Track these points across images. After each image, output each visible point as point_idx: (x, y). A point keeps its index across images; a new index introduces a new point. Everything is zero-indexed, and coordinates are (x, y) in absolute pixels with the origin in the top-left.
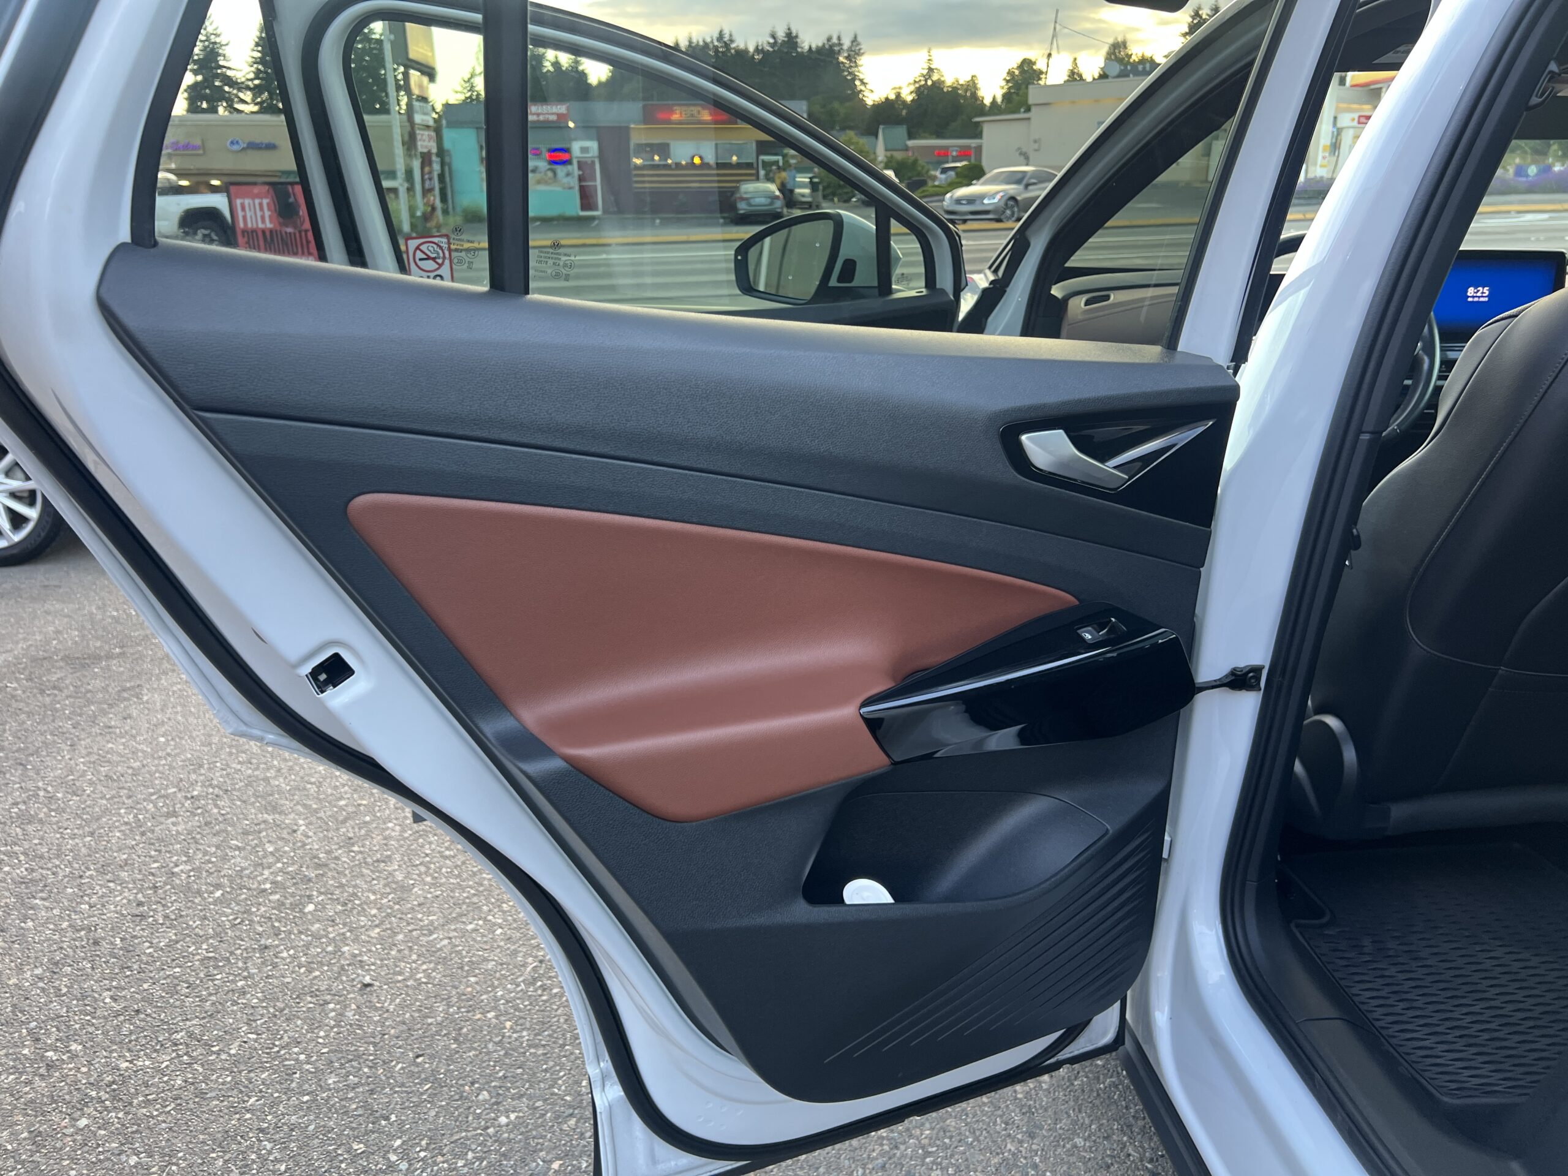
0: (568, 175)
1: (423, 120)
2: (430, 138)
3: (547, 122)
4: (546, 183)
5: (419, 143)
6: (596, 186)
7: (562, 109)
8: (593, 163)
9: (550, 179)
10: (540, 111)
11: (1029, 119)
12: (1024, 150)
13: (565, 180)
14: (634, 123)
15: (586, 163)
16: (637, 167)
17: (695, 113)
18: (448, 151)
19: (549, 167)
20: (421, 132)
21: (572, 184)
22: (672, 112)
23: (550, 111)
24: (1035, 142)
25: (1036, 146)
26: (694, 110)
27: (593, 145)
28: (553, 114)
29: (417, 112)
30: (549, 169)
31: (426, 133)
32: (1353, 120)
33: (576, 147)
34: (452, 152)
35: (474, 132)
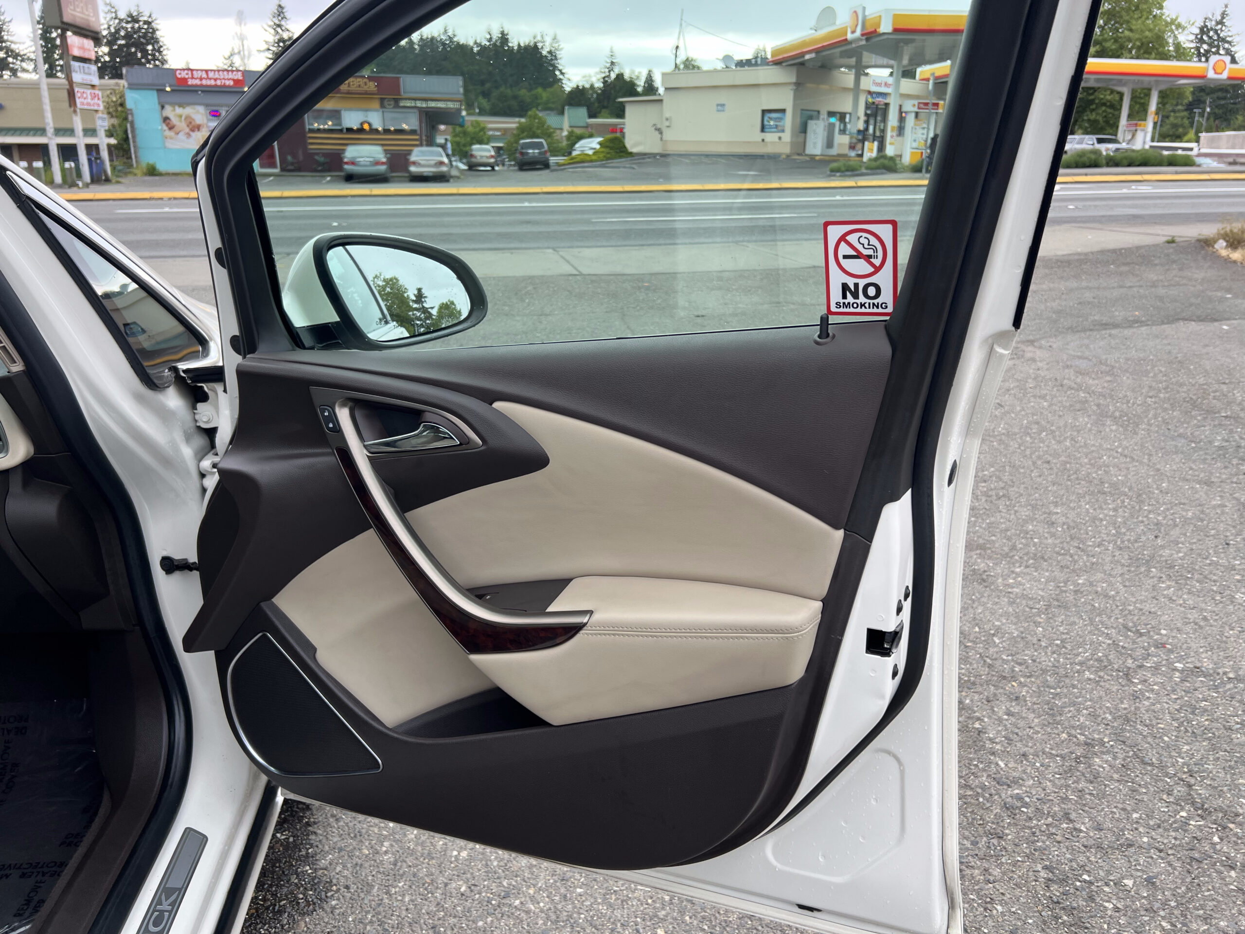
2: (94, 96)
3: (224, 86)
7: (238, 75)
10: (218, 77)
11: (661, 101)
12: (659, 126)
16: (312, 131)
18: (131, 110)
20: (82, 90)
23: (226, 77)
24: (667, 119)
25: (667, 123)
28: (229, 79)
34: (134, 111)
35: (155, 93)
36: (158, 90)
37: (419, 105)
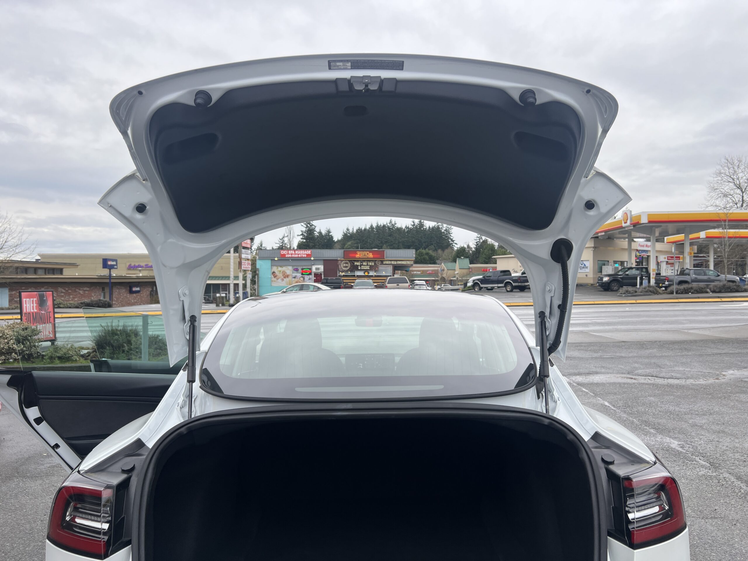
0: (309, 279)
1: (245, 257)
2: (248, 264)
3: (302, 257)
4: (300, 282)
5: (242, 266)
7: (309, 252)
8: (321, 274)
9: (302, 281)
10: (299, 253)
12: (516, 270)
13: (308, 282)
14: (340, 257)
15: (318, 274)
16: (340, 276)
17: (366, 254)
18: (258, 269)
20: (244, 261)
22: (356, 254)
26: (366, 253)
27: (321, 268)
28: (304, 254)
29: (243, 254)
30: (302, 277)
31: (247, 262)
32: (665, 258)
33: (314, 268)
34: (260, 269)
35: (270, 261)
36: (271, 260)
37: (393, 263)
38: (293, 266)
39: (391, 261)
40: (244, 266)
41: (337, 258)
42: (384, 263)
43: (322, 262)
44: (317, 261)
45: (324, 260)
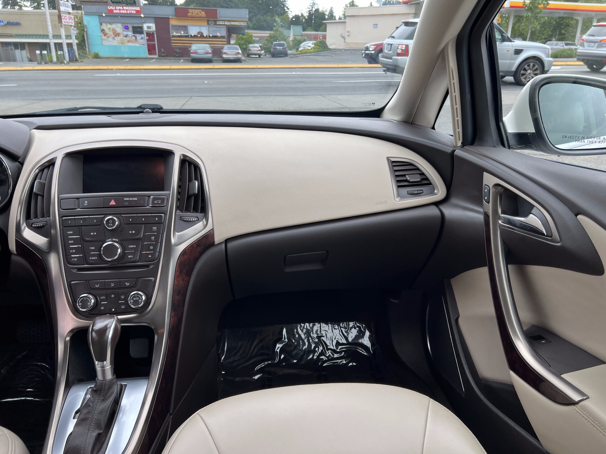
0: (142, 39)
1: (65, 10)
2: (70, 18)
3: (131, 13)
4: (132, 42)
5: (63, 20)
6: (154, 45)
7: (138, 8)
8: (153, 34)
9: (134, 40)
11: (345, 22)
12: (343, 35)
13: (141, 41)
14: (171, 15)
15: (150, 34)
16: (174, 36)
18: (86, 25)
19: (133, 35)
20: (64, 15)
21: (144, 43)
23: (132, 9)
24: (348, 32)
25: (348, 34)
27: (153, 26)
28: (133, 10)
29: (62, 6)
31: (68, 16)
33: (145, 26)
35: (97, 17)
36: (99, 16)
37: (226, 24)
38: (123, 23)
39: (224, 21)
40: (65, 20)
41: (168, 15)
42: (218, 23)
43: (153, 20)
44: (147, 18)
45: (155, 17)
